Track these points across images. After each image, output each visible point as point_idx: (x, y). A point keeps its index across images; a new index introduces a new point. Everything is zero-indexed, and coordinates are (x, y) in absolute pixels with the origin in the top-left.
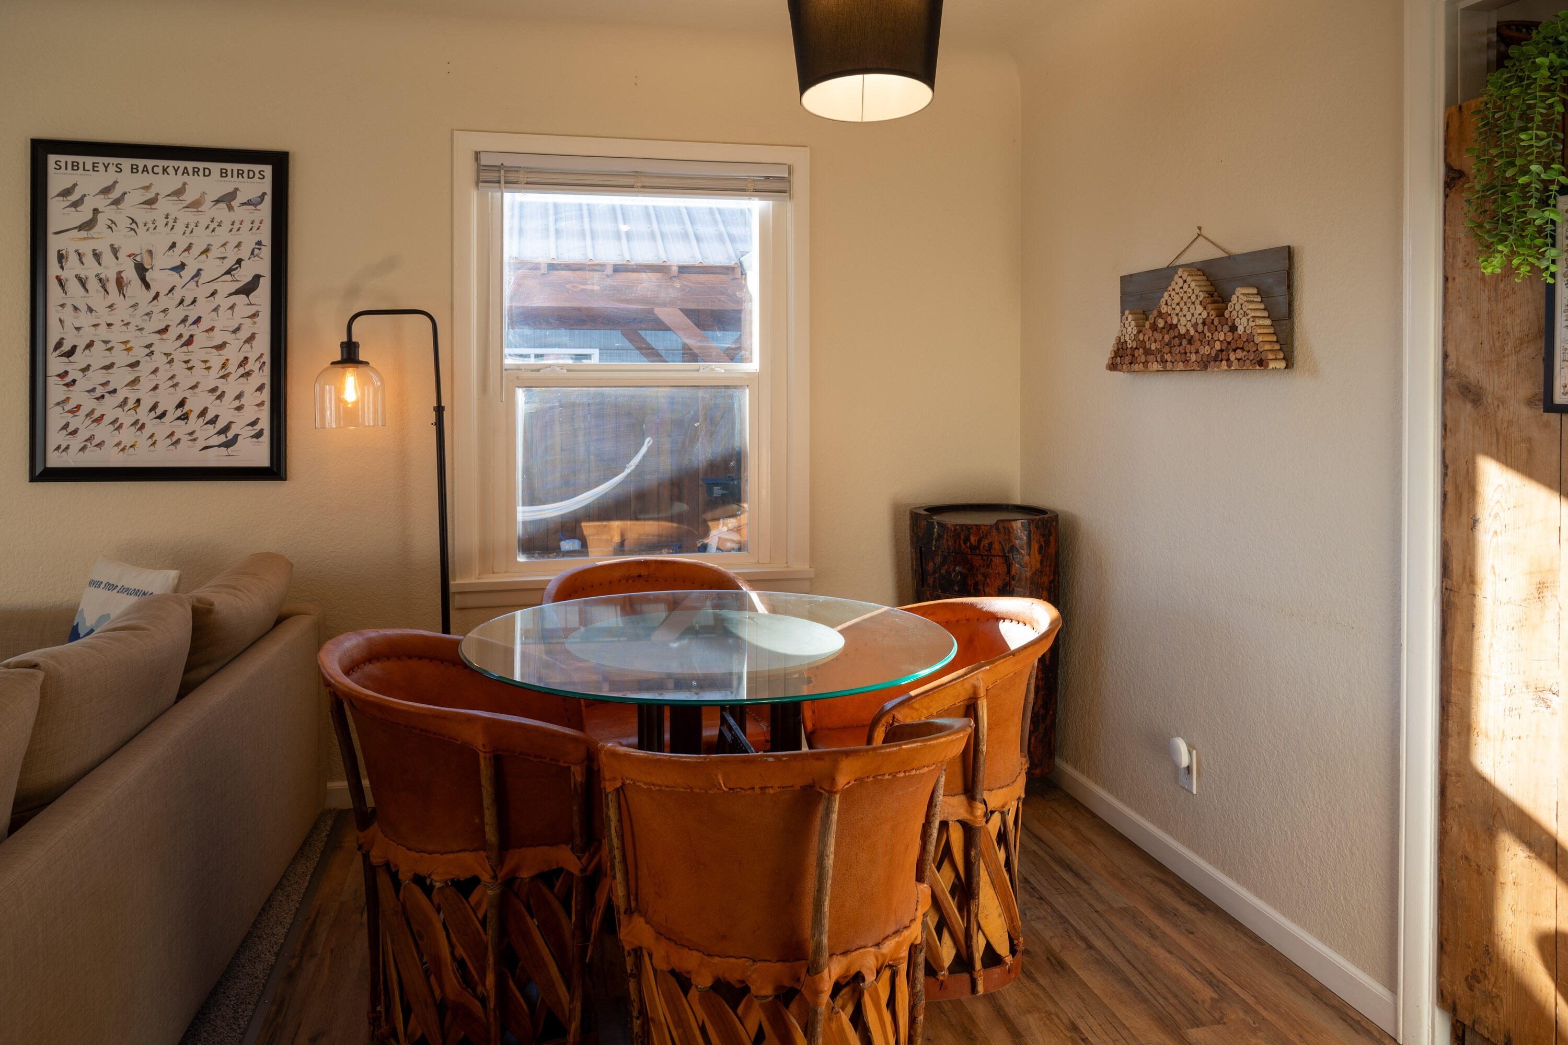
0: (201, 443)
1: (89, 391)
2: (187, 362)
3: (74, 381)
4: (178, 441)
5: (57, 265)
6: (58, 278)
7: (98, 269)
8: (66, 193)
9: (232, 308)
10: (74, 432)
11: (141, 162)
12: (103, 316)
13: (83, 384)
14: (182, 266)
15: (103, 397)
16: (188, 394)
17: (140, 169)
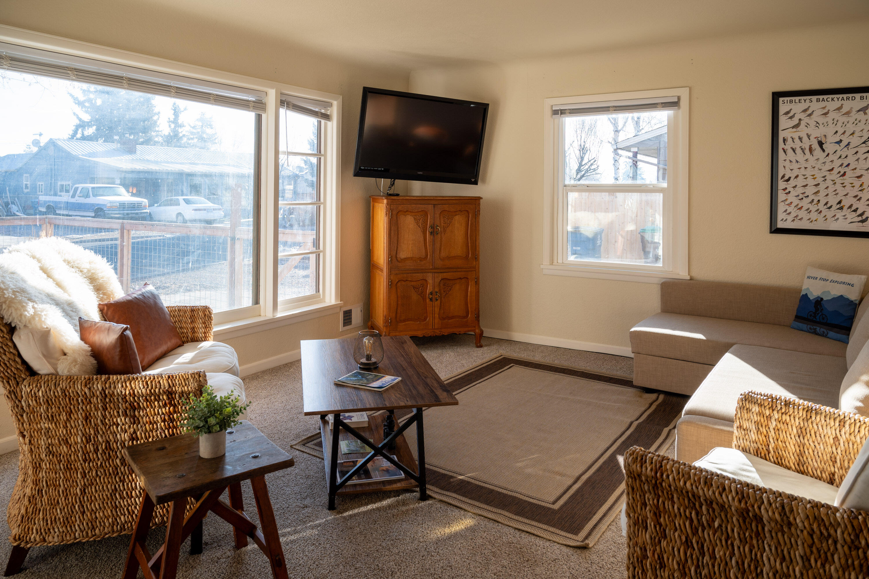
0: (849, 220)
1: (796, 196)
2: (842, 184)
3: (790, 192)
4: (838, 219)
5: (783, 144)
6: (783, 149)
7: (801, 144)
8: (787, 113)
9: (866, 159)
10: (789, 213)
11: (821, 97)
12: (803, 164)
13: (793, 193)
14: (841, 141)
15: (802, 199)
16: (843, 198)
17: (821, 100)
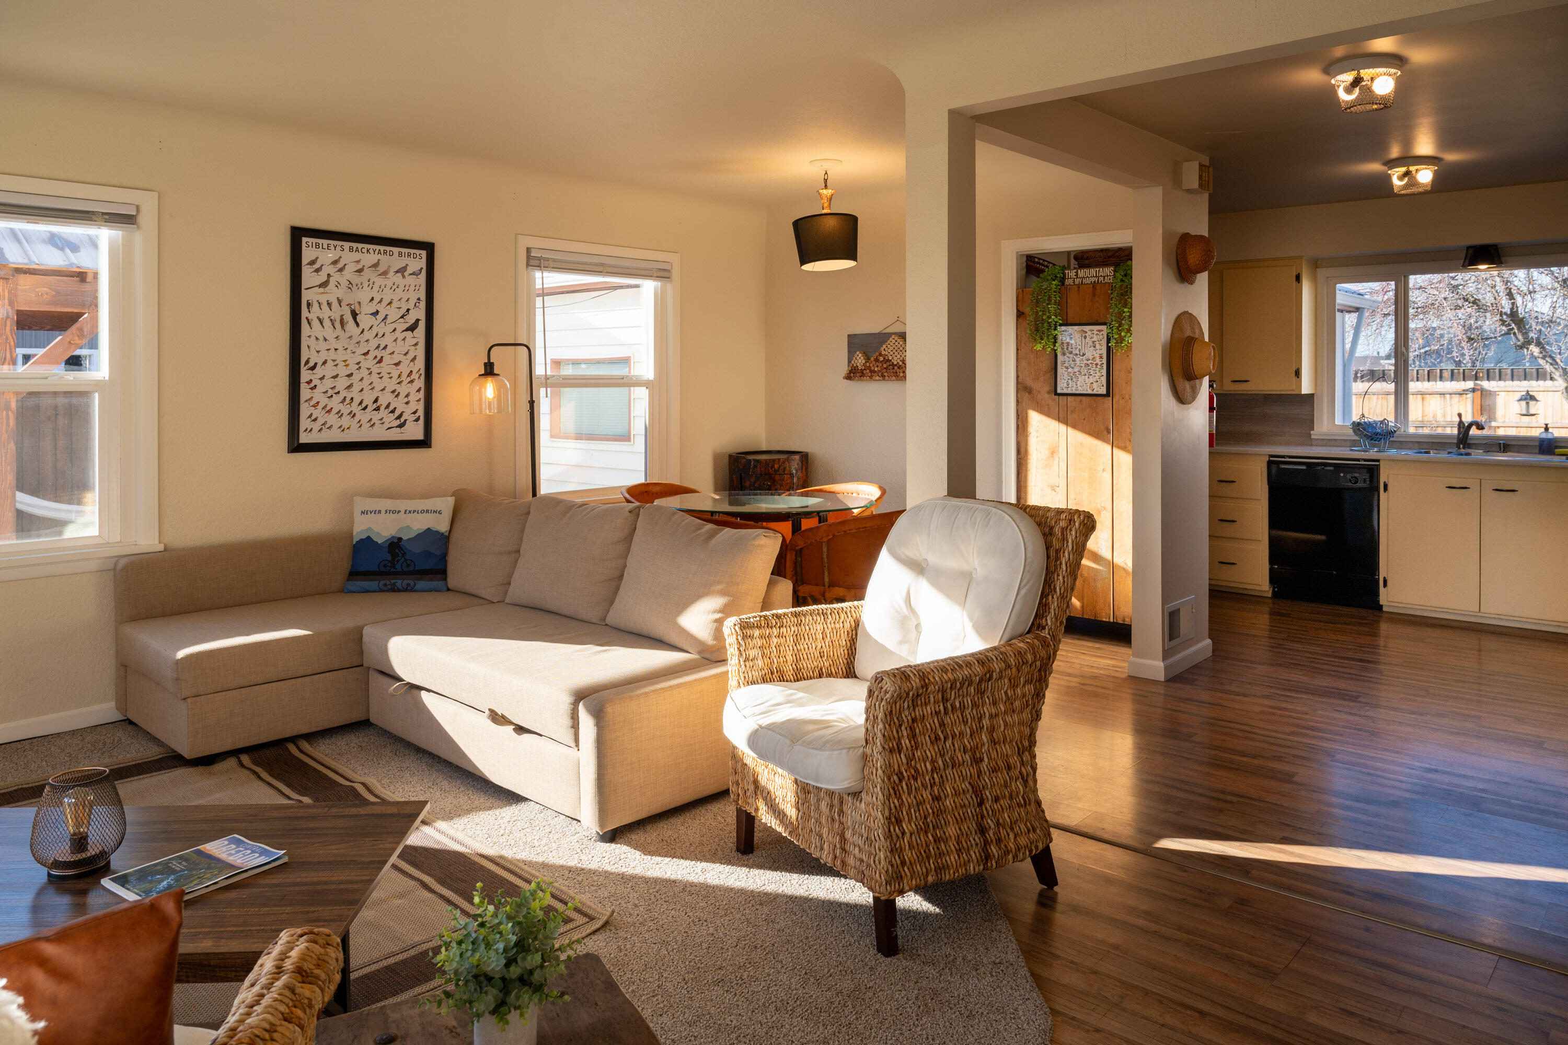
0: (387, 425)
1: (324, 393)
2: (379, 374)
3: (315, 386)
4: (374, 424)
5: (307, 310)
6: (307, 318)
7: (329, 313)
8: (312, 263)
9: (404, 339)
10: (315, 420)
11: (355, 245)
12: (333, 344)
13: (321, 388)
14: (377, 313)
15: (332, 396)
16: (380, 394)
17: (354, 249)
